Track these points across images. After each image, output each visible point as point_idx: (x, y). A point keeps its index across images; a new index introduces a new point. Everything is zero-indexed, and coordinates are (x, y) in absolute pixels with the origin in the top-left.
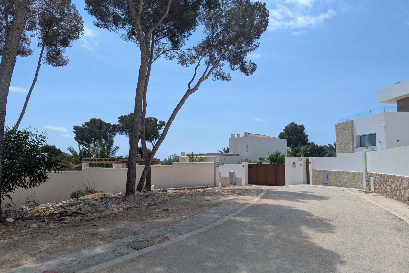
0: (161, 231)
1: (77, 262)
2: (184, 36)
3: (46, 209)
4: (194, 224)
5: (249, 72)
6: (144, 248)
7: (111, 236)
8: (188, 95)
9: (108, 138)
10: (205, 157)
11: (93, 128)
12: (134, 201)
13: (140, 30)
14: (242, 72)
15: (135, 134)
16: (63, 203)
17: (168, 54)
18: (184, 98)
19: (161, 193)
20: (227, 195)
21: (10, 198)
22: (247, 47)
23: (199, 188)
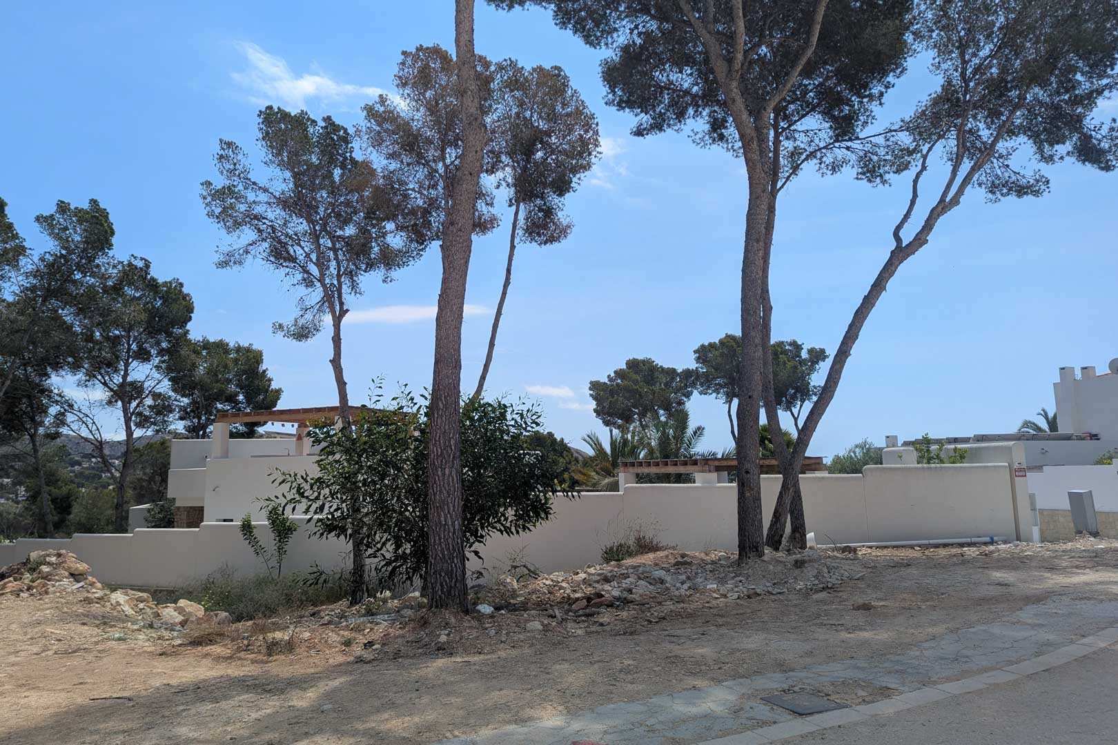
0: (863, 669)
1: (647, 729)
2: (871, 97)
3: (555, 586)
4: (967, 657)
5: (1112, 158)
6: (820, 712)
7: (719, 668)
8: (897, 263)
9: (673, 407)
10: (971, 449)
11: (636, 382)
12: (764, 576)
13: (740, 110)
14: (1087, 163)
15: (747, 389)
16: (589, 574)
17: (824, 159)
18: (884, 275)
19: (838, 555)
20: (1072, 567)
21: (480, 558)
22: (1094, 80)
23: (962, 545)
